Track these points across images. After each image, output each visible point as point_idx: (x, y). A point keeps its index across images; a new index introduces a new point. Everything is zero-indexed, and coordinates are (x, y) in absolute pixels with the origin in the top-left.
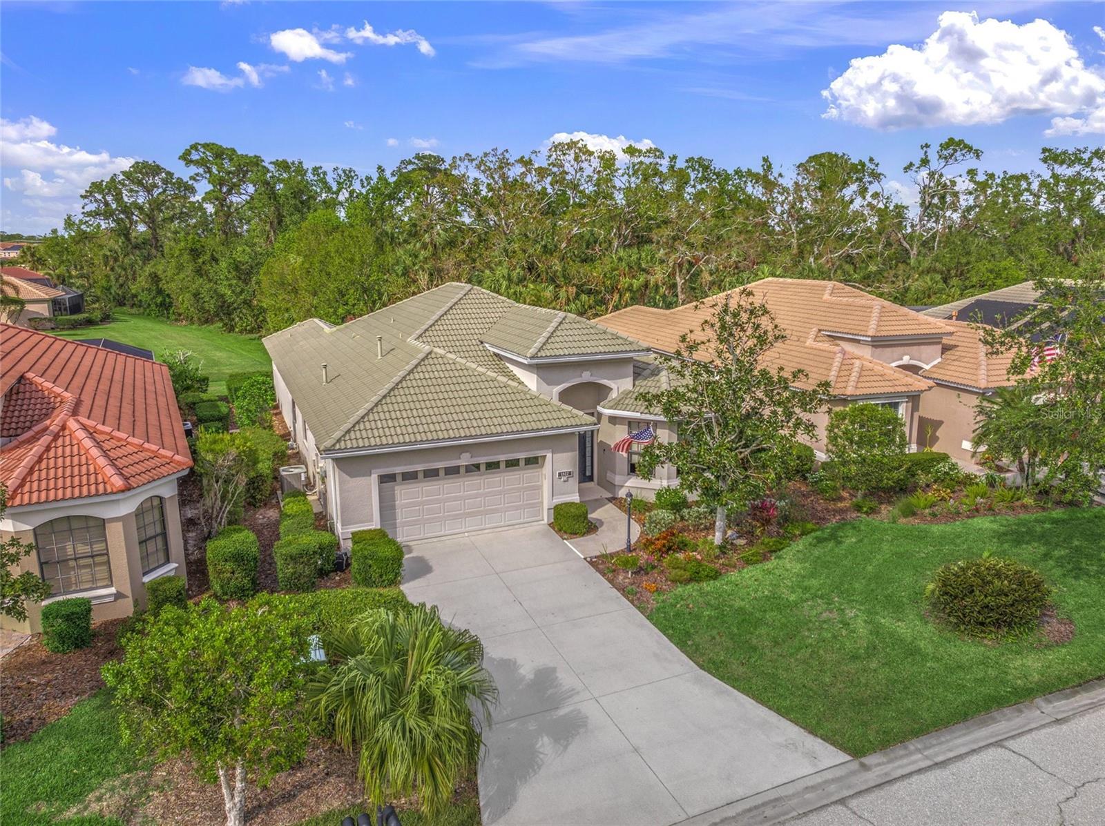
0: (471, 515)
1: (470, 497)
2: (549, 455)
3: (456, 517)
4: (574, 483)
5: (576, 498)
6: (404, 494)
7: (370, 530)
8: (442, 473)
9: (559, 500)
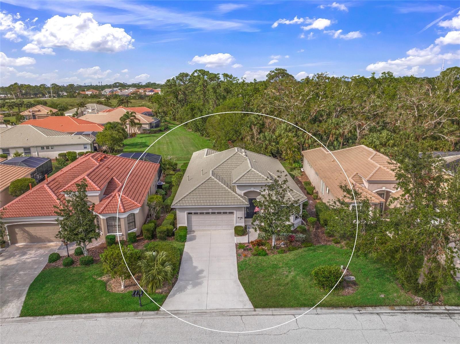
0: (213, 225)
1: (212, 221)
2: (235, 212)
3: (208, 225)
4: (243, 220)
5: (243, 225)
6: (194, 218)
7: (184, 226)
8: (205, 214)
9: (238, 224)
